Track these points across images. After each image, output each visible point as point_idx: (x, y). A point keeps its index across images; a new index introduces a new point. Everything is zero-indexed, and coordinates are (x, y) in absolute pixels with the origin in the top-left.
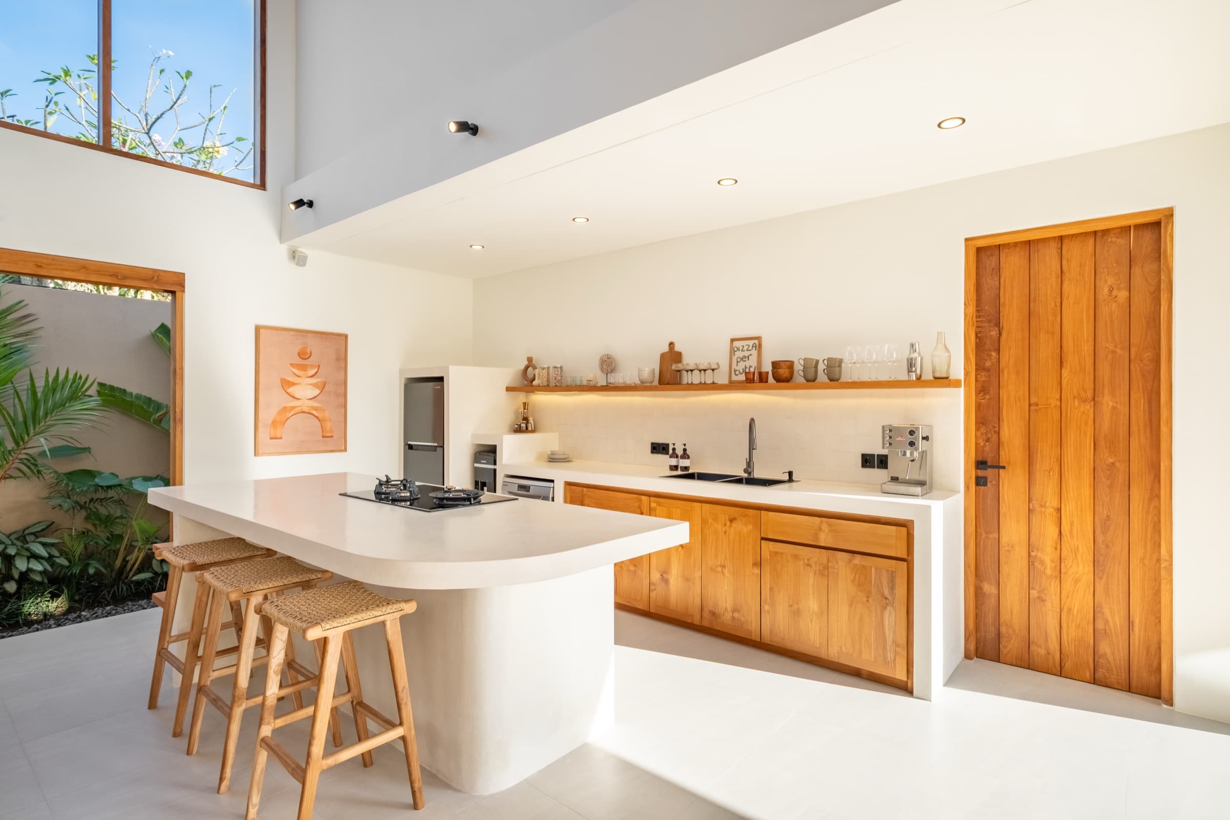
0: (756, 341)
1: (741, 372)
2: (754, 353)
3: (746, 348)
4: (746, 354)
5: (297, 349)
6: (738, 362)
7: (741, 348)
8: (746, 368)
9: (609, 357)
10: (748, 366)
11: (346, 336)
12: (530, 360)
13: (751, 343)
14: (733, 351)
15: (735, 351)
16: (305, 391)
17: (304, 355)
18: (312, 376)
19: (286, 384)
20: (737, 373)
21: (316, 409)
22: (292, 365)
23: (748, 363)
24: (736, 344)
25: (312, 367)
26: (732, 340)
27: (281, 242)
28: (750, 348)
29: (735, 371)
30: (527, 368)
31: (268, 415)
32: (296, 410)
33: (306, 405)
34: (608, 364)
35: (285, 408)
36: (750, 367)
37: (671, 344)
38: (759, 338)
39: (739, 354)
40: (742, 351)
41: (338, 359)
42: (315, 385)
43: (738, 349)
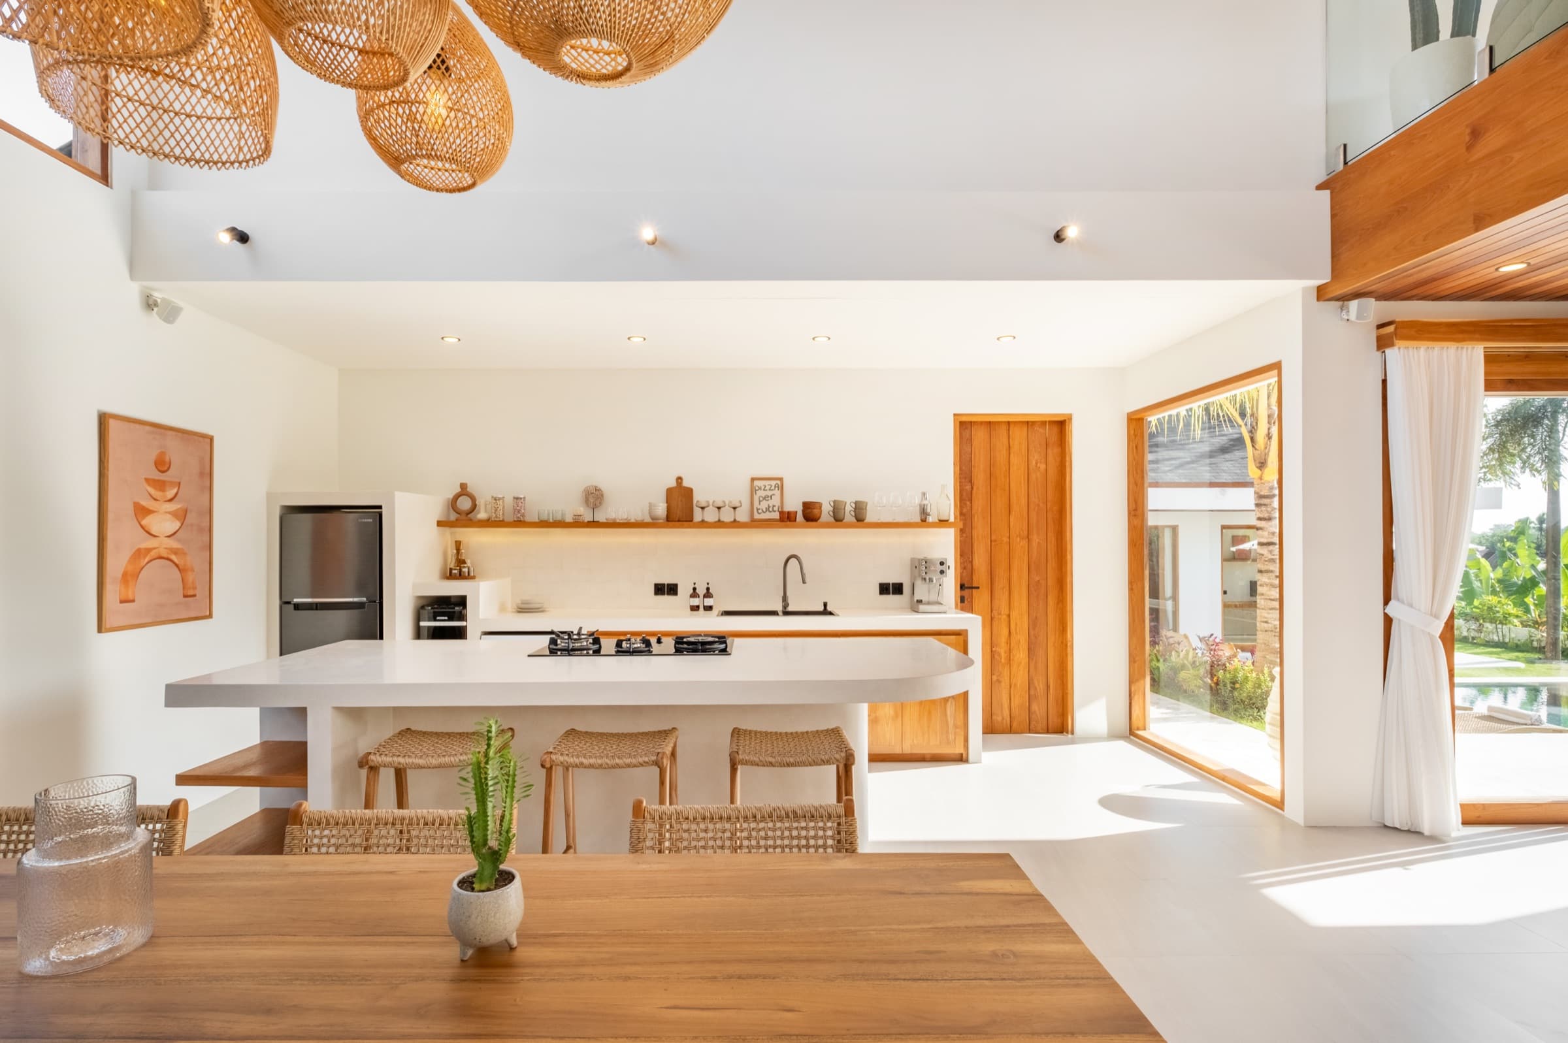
0: (779, 482)
1: (764, 510)
2: (777, 492)
3: (767, 488)
4: (769, 493)
5: (153, 455)
6: (760, 501)
7: (763, 488)
8: (769, 507)
9: (597, 490)
10: (771, 505)
11: (211, 439)
12: (463, 486)
13: (773, 483)
14: (753, 491)
15: (756, 490)
16: (163, 524)
17: (162, 464)
18: (171, 500)
19: (141, 512)
20: (760, 511)
21: (176, 552)
22: (147, 480)
23: (771, 503)
24: (756, 483)
25: (172, 484)
26: (753, 480)
27: (133, 277)
28: (773, 488)
29: (758, 509)
30: (457, 497)
31: (117, 564)
32: (153, 554)
33: (163, 545)
34: (594, 497)
35: (139, 550)
36: (774, 506)
37: (679, 479)
38: (781, 479)
39: (761, 493)
40: (764, 490)
41: (202, 474)
42: (175, 514)
43: (760, 488)
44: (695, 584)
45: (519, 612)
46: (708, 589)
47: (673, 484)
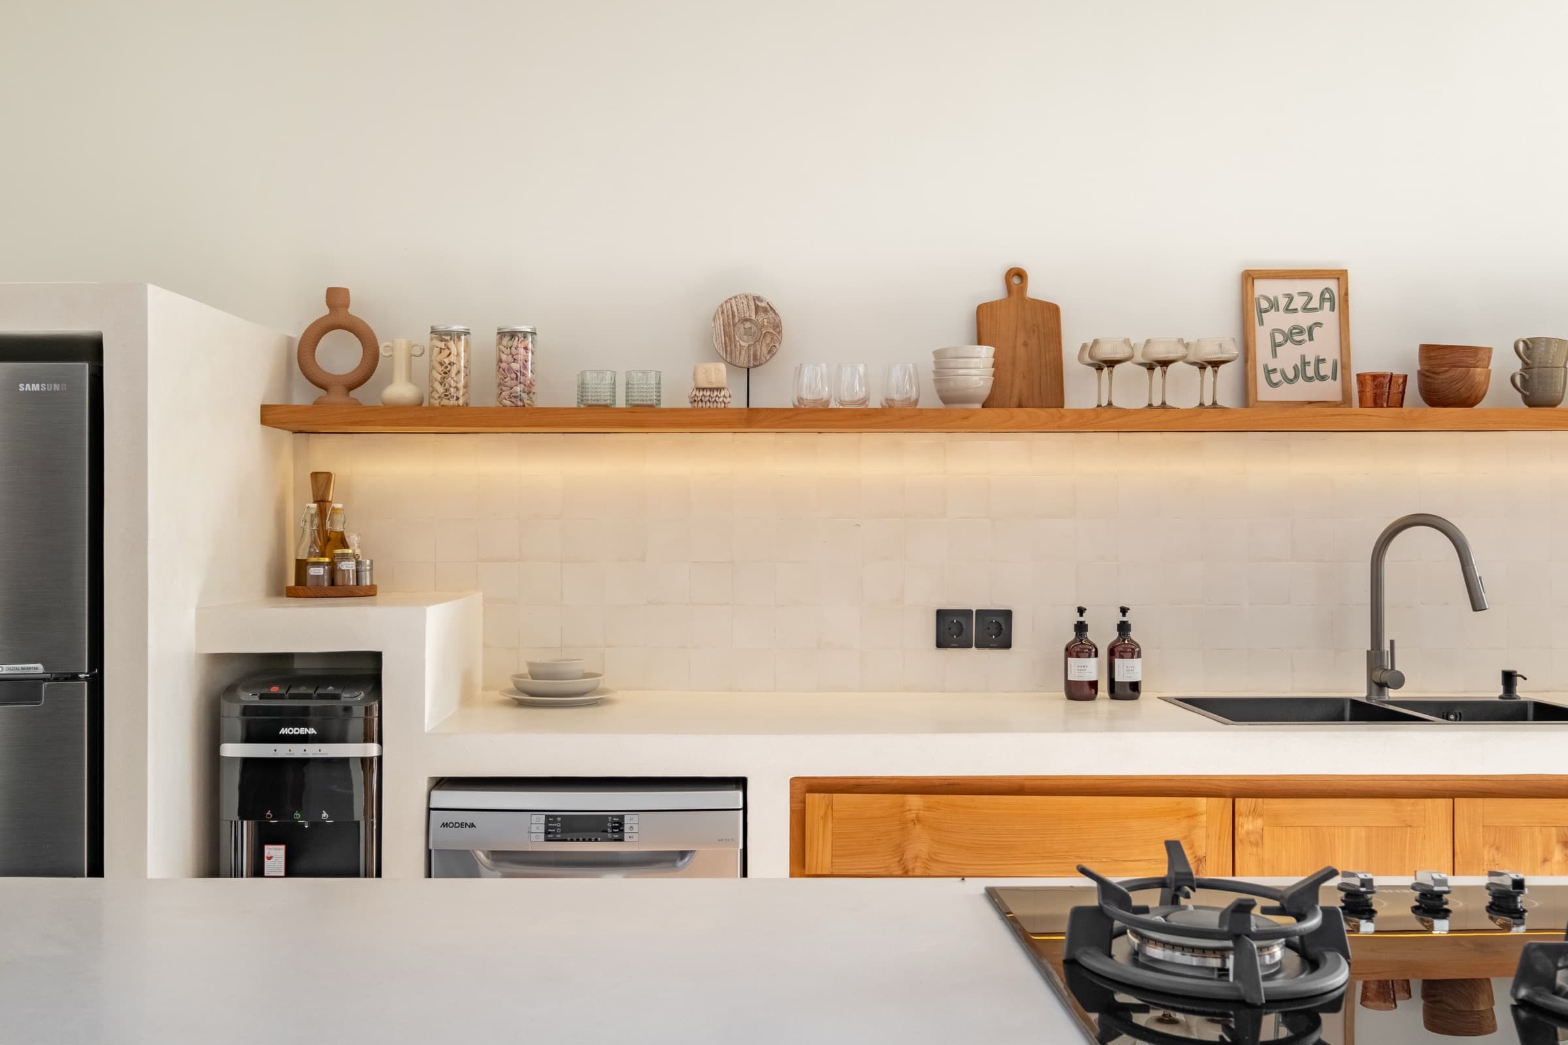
0: (1332, 284)
1: (1291, 375)
2: (1329, 317)
3: (1298, 302)
4: (1305, 320)
6: (1275, 346)
7: (1283, 302)
8: (1305, 363)
9: (762, 308)
10: (1311, 358)
12: (337, 298)
13: (1315, 287)
14: (1252, 312)
15: (1262, 311)
20: (1276, 377)
23: (1310, 350)
24: (1263, 288)
26: (1249, 277)
28: (1315, 303)
29: (1269, 372)
34: (751, 332)
36: (1319, 361)
37: (1016, 276)
38: (1340, 276)
39: (1278, 320)
40: (1287, 310)
43: (1274, 305)
44: (1081, 611)
45: (521, 704)
46: (1124, 628)
47: (994, 290)
